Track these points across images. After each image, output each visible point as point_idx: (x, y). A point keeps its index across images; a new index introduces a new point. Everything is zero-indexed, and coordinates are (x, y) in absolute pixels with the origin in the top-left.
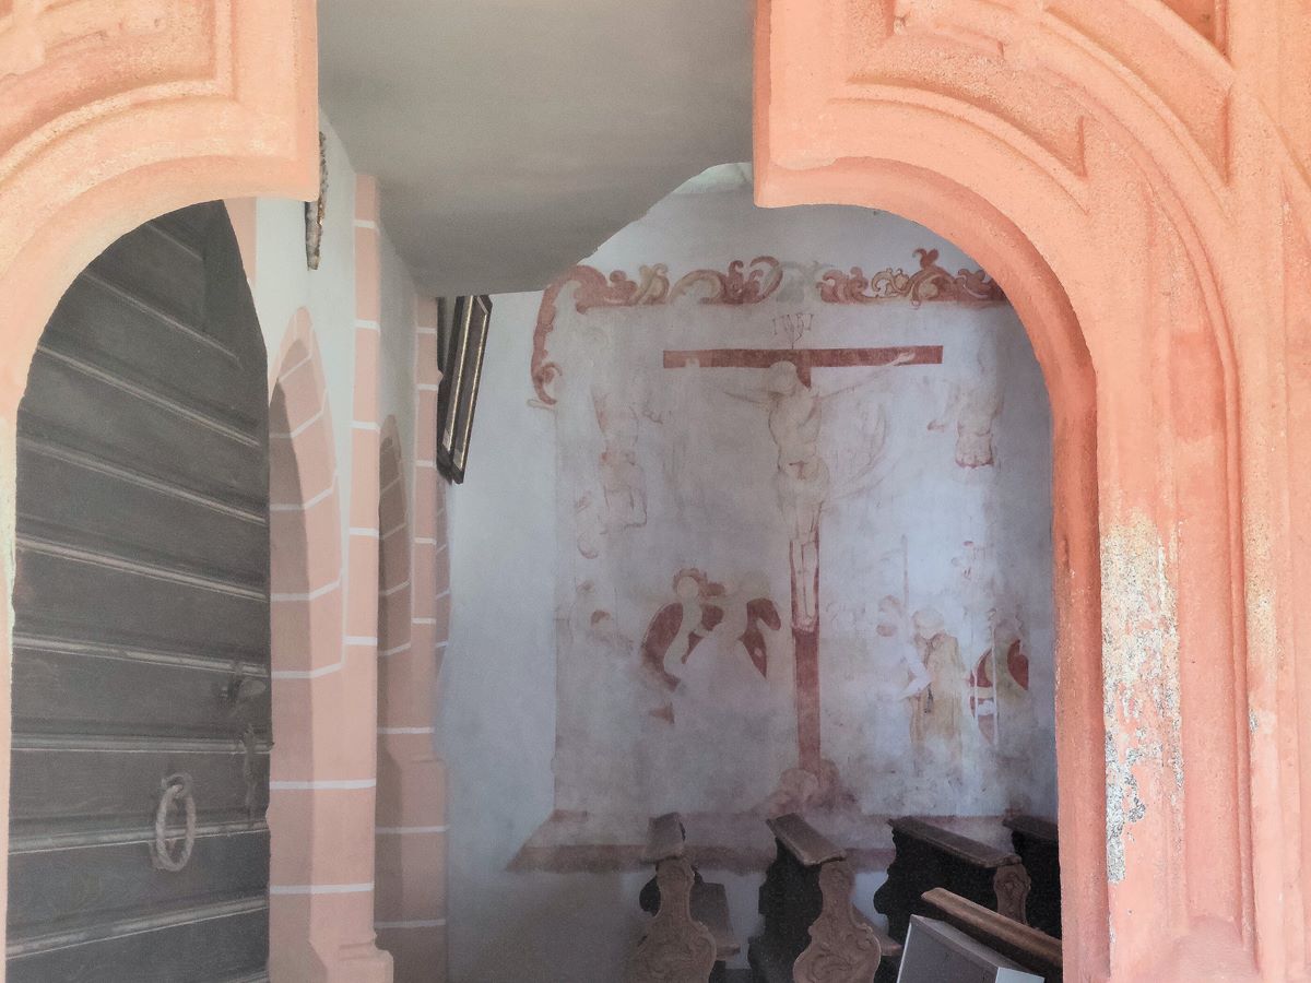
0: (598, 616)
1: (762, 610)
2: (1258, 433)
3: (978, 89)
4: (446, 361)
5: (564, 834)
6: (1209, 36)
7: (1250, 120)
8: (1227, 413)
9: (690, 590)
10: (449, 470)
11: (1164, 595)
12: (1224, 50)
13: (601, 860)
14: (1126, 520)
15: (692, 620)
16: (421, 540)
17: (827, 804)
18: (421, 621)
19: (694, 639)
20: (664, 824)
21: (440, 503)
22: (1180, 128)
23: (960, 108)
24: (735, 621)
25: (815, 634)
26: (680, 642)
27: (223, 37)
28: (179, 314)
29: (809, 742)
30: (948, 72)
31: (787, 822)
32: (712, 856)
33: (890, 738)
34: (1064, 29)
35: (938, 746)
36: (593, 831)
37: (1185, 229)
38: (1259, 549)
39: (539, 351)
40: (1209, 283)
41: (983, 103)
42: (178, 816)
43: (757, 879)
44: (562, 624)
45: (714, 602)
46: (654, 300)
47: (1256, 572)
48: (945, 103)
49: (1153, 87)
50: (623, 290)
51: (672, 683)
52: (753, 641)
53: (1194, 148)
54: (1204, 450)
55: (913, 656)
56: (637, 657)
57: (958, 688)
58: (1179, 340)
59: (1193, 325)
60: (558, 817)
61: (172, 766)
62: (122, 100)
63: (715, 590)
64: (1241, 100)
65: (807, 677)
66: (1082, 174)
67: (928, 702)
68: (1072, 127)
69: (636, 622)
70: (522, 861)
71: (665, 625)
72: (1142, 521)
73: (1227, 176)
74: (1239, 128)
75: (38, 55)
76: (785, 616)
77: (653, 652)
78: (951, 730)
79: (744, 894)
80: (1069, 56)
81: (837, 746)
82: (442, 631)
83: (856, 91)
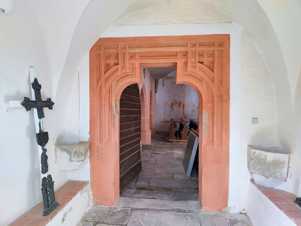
0: (167, 103)
1: (180, 103)
2: (215, 104)
3: (194, 76)
4: (155, 84)
5: (165, 120)
6: (212, 71)
7: (215, 78)
8: (213, 102)
9: (174, 101)
10: (156, 92)
11: (207, 116)
12: (214, 73)
13: (167, 122)
14: (204, 110)
15: (174, 104)
16: (153, 98)
17: (185, 118)
18: (153, 104)
19: (175, 105)
20: (172, 119)
21: (155, 95)
22: (210, 79)
23: (192, 77)
24: (178, 104)
25: (184, 105)
26: (174, 105)
27: (134, 72)
28: (133, 89)
29: (184, 113)
30: (191, 74)
31: (182, 120)
32: (176, 122)
33: (190, 113)
34: (201, 71)
35: (194, 114)
36: (167, 120)
37: (210, 87)
38: (215, 113)
39: (163, 82)
40: (212, 92)
41: (194, 77)
42: (133, 127)
43: (179, 124)
44: (164, 104)
45: (177, 102)
46: (172, 78)
47: (215, 115)
48: (191, 77)
49: (208, 76)
50: (169, 78)
51: (173, 108)
52: (179, 105)
53: (211, 81)
54: (211, 105)
55: (192, 107)
56: (170, 107)
57: (196, 109)
58: (209, 96)
59: (210, 95)
60: (164, 119)
61: (132, 124)
62: (127, 77)
63: (176, 101)
64: (215, 77)
65: (184, 108)
66: (202, 83)
67: (193, 110)
68: (201, 79)
69: (170, 104)
70: (161, 122)
71: (172, 104)
72: (206, 110)
73: (213, 83)
74: (214, 79)
75: (120, 74)
76: (182, 103)
77: (171, 106)
78: (195, 112)
79: (178, 125)
80: (201, 73)
81: (186, 113)
82: (155, 104)
83: (184, 76)
